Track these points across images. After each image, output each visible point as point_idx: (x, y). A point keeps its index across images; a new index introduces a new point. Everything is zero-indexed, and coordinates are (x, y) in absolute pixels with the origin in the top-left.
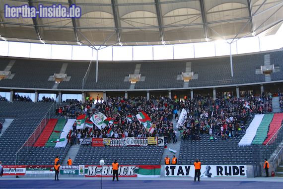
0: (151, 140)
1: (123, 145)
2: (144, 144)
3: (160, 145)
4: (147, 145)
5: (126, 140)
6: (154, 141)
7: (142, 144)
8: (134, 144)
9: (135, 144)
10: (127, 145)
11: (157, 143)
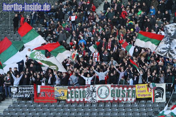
0: (142, 89)
1: (89, 99)
2: (129, 99)
3: (159, 100)
4: (133, 99)
5: (96, 89)
6: (147, 93)
7: (125, 99)
8: (110, 98)
9: (112, 99)
10: (98, 99)
11: (152, 96)
